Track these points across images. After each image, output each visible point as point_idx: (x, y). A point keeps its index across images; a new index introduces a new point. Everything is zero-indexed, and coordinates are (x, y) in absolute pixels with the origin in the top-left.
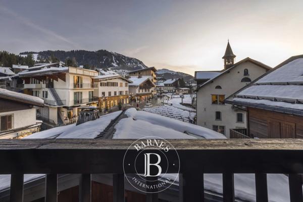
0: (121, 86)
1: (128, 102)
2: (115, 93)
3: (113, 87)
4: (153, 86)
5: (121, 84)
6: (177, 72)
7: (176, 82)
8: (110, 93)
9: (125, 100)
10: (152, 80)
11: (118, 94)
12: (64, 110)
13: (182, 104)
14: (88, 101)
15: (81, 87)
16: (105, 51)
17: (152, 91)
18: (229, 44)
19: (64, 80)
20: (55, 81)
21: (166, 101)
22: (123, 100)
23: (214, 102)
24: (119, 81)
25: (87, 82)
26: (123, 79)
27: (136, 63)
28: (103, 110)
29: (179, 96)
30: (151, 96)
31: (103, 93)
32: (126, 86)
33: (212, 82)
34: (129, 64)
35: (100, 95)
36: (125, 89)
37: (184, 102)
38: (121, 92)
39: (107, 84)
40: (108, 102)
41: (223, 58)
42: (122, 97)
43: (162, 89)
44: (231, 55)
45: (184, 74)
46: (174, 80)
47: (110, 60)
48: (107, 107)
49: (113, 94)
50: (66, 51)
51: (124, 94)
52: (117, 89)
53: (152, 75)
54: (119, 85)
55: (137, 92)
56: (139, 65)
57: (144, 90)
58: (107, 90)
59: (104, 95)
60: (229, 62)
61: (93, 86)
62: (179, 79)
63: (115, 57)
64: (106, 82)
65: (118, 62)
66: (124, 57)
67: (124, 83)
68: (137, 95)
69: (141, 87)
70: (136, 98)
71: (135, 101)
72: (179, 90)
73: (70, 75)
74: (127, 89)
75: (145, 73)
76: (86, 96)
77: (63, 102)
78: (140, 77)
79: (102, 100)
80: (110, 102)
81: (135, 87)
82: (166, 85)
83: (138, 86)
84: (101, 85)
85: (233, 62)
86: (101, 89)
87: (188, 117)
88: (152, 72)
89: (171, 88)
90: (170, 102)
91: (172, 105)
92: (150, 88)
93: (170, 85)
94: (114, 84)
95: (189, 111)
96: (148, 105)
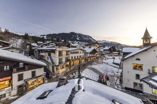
0: (81, 53)
1: (84, 61)
2: (78, 57)
3: (76, 54)
4: (97, 52)
5: (80, 52)
6: (111, 42)
7: (111, 48)
8: (75, 57)
9: (82, 60)
10: (97, 49)
11: (79, 57)
12: (55, 66)
13: (113, 63)
14: (65, 62)
15: (62, 56)
16: (73, 32)
17: (97, 55)
18: (146, 30)
19: (55, 53)
20: (51, 53)
21: (104, 61)
22: (81, 60)
23: (135, 68)
24: (79, 51)
25: (64, 53)
26: (81, 50)
27: (88, 38)
28: (72, 66)
29: (112, 58)
30: (96, 57)
31: (72, 57)
32: (83, 53)
33: (133, 56)
34: (85, 38)
35: (70, 58)
36: (82, 54)
37: (115, 62)
38: (80, 56)
39: (74, 53)
40: (74, 62)
41: (142, 39)
42: (81, 59)
43: (102, 52)
44: (149, 37)
45: (115, 42)
46: (109, 47)
47: (76, 37)
48: (74, 64)
49: (76, 58)
50: (57, 34)
51: (82, 57)
52: (78, 55)
53: (97, 46)
54: (79, 53)
55: (89, 56)
56: (90, 39)
57: (92, 55)
58: (73, 55)
59: (72, 58)
60: (146, 41)
61: (67, 55)
62: (112, 47)
63: (78, 35)
64: (73, 52)
65: (79, 37)
66: (82, 35)
67: (82, 51)
68: (89, 57)
69: (91, 53)
70: (88, 59)
71: (88, 60)
72: (112, 53)
73: (57, 51)
74: (83, 54)
75: (93, 45)
76: (64, 60)
77: (55, 63)
78: (90, 48)
79: (71, 61)
80: (75, 61)
81: (88, 53)
82: (104, 50)
83: (89, 53)
84: (71, 53)
85: (150, 41)
86: (71, 55)
87: (117, 72)
88: (97, 44)
89: (108, 52)
90: (107, 61)
91: (107, 63)
92: (96, 53)
93: (107, 50)
94: (77, 53)
95: (118, 68)
96: (94, 63)
